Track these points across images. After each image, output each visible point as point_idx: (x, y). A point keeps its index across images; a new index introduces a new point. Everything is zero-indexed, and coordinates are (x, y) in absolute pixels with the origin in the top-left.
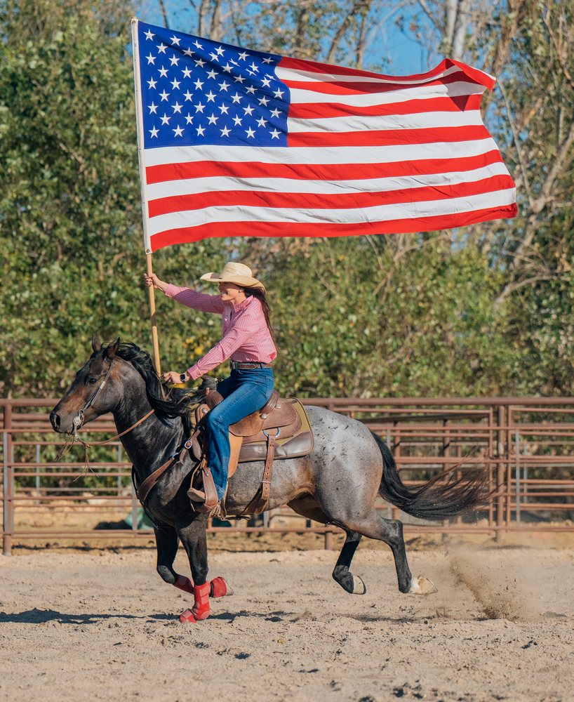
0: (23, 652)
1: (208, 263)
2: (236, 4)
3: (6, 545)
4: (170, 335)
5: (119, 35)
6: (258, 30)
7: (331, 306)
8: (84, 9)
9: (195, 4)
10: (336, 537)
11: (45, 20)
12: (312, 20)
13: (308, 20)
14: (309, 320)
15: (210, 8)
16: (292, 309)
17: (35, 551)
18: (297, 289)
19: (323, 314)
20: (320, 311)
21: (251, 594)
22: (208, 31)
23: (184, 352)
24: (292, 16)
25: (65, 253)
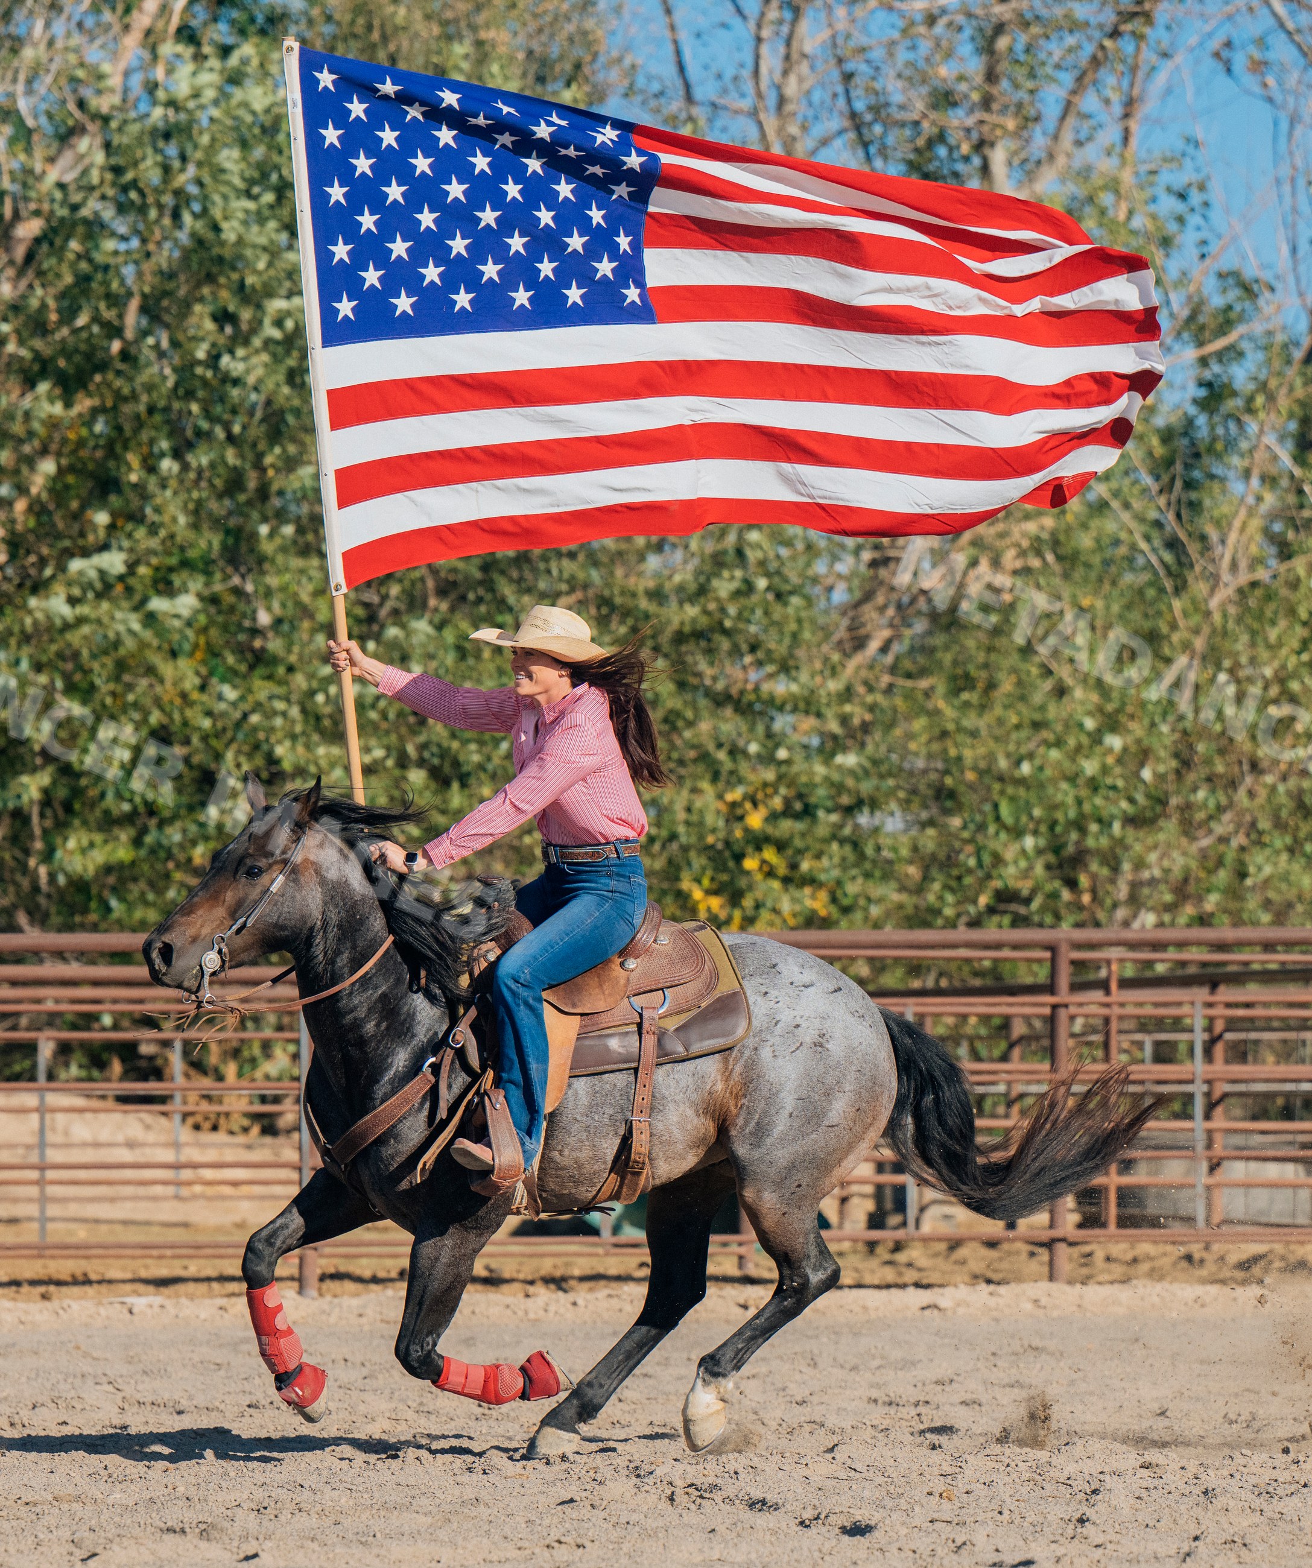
0: (347, 1522)
1: (776, 616)
2: (841, 12)
3: (307, 1272)
4: (688, 784)
5: (568, 84)
6: (892, 73)
7: (1064, 714)
8: (487, 26)
9: (747, 11)
10: (1075, 1251)
11: (398, 50)
12: (1019, 47)
13: (1011, 49)
14: (1012, 747)
15: (780, 22)
16: (970, 721)
17: (373, 1287)
18: (983, 675)
19: (1045, 734)
20: (1037, 726)
21: (878, 1386)
22: (777, 76)
23: (721, 823)
24: (973, 39)
25: (442, 592)
